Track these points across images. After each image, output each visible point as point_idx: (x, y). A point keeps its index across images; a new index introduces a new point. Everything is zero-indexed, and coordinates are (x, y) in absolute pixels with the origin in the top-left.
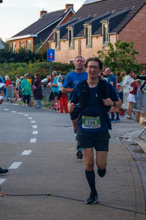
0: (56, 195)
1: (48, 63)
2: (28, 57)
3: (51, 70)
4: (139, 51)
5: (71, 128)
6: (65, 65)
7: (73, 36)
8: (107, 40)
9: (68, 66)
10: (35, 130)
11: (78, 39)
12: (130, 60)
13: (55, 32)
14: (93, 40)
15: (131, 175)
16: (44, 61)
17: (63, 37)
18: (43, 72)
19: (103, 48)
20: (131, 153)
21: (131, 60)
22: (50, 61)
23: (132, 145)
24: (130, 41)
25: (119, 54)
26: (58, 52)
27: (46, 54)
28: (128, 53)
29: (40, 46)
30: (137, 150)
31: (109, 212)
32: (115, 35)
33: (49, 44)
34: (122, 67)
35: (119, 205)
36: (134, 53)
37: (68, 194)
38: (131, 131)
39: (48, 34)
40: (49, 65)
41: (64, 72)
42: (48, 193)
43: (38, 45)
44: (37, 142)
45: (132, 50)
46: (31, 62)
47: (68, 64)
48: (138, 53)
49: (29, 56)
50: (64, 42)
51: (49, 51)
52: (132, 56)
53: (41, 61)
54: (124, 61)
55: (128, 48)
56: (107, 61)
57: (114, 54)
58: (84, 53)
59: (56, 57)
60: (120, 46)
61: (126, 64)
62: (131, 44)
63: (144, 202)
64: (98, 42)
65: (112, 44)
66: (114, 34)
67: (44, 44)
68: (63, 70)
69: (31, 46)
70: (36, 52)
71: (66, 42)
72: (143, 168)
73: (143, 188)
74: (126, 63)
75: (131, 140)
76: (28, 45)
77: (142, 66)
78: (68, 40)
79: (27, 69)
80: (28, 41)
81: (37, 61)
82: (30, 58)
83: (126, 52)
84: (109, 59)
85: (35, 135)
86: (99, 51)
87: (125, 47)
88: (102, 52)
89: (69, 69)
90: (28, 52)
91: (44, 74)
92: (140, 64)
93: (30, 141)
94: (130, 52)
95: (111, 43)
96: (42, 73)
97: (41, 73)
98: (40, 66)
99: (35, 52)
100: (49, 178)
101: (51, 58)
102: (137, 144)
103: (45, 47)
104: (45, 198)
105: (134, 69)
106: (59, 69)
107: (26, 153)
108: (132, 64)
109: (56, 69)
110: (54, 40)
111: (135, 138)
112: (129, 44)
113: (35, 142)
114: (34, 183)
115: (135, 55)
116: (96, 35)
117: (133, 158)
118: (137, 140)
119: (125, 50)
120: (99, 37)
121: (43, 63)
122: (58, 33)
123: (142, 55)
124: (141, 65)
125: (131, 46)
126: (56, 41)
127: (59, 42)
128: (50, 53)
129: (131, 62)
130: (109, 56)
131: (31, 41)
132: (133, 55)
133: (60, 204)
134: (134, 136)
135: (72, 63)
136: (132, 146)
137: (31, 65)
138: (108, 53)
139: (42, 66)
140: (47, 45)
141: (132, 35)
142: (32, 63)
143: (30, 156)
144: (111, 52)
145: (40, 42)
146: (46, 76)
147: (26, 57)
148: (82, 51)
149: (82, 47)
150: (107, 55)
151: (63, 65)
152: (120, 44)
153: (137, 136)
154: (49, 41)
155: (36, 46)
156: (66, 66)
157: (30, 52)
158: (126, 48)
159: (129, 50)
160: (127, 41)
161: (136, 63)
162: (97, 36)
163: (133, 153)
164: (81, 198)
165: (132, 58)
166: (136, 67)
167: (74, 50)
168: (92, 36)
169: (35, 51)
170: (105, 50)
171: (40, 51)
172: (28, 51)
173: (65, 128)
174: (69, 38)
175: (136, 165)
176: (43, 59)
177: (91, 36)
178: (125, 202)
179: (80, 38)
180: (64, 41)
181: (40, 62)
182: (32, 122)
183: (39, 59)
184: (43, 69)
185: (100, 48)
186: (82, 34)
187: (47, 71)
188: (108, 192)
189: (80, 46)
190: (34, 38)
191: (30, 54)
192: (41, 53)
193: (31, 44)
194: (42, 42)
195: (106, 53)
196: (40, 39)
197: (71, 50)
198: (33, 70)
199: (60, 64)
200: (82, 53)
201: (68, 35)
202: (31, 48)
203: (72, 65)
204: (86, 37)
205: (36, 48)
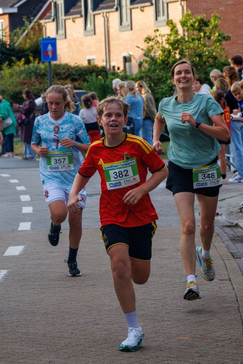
1: (42, 66)
3: (51, 80)
4: (230, 35)
6: (77, 69)
7: (91, 9)
8: (163, 15)
9: (84, 71)
10: (27, 204)
11: (103, 13)
14: (133, 16)
15: (231, 288)
16: (34, 63)
17: (72, 11)
19: (155, 31)
20: (226, 243)
21: (214, 54)
23: (228, 226)
24: (212, 14)
25: (190, 42)
26: (62, 42)
28: (209, 38)
29: (24, 31)
30: (238, 237)
32: (180, 2)
33: (42, 26)
34: (197, 68)
35: (211, 347)
36: (220, 38)
37: (106, 328)
38: (224, 199)
39: (40, 5)
40: (45, 69)
41: (76, 84)
43: (20, 29)
44: (32, 229)
45: (215, 33)
46: (8, 65)
47: (84, 67)
49: (3, 53)
50: (74, 22)
51: (45, 42)
52: (216, 44)
53: (28, 62)
54: (200, 56)
55: (208, 28)
56: (165, 57)
57: (179, 43)
58: (117, 42)
59: (59, 52)
60: (192, 26)
61: (205, 63)
62: (215, 21)
64: (143, 17)
65: (174, 21)
66: (177, 1)
67: (32, 28)
68: (74, 80)
69: (6, 33)
70: (16, 45)
71: (77, 20)
74: (204, 60)
75: (224, 217)
78: (82, 16)
81: (18, 63)
82: (4, 56)
83: (205, 36)
84: (169, 51)
85: (27, 214)
86: (148, 38)
87: (202, 26)
88: (153, 40)
89: (87, 77)
91: (35, 89)
93: (18, 228)
94: (212, 38)
95: (172, 21)
96: (30, 86)
98: (27, 74)
99: (15, 43)
101: (51, 56)
102: (237, 226)
103: (35, 34)
106: (66, 78)
107: (14, 251)
108: (217, 61)
109: (59, 77)
110: (52, 18)
111: (232, 212)
112: (209, 21)
113: (29, 229)
115: (224, 42)
116: (139, 5)
117: (231, 253)
118: (236, 216)
119: (202, 34)
120: (145, 9)
121: (31, 67)
123: (238, 42)
125: (213, 24)
126: (56, 19)
127: (63, 21)
128: (48, 46)
129: (215, 58)
130: (170, 47)
131: (5, 22)
132: (219, 42)
134: (231, 210)
135: (92, 64)
136: (228, 230)
137: (6, 71)
138: (166, 40)
139: (30, 73)
140: (39, 28)
141: (214, 1)
142: (8, 69)
143: (21, 258)
144: (172, 38)
145: (22, 24)
146: (39, 93)
148: (111, 39)
149: (111, 31)
150: (164, 44)
151: (74, 68)
152: (191, 21)
153: (237, 209)
154: (42, 22)
155: (15, 31)
156: (81, 70)
157: (3, 44)
158: (204, 28)
159: (210, 33)
161: (226, 59)
162: (141, 7)
163: (230, 243)
165: (217, 49)
167: (94, 37)
168: (132, 6)
169: (15, 41)
170: (160, 35)
171: (25, 41)
174: (83, 13)
175: (239, 266)
176: (31, 58)
177: (129, 6)
178: (222, 341)
179: (106, 13)
180: (73, 18)
181: (25, 64)
182: (19, 188)
183: (23, 59)
184: (33, 79)
185: (150, 31)
186: (111, 4)
187: (40, 83)
188: (187, 322)
189: (108, 28)
190: (11, 15)
191: (4, 49)
192: (28, 46)
193: (4, 28)
194: (26, 23)
195: (162, 42)
196: (23, 17)
197: (89, 37)
198: (12, 83)
199: (66, 67)
200: (112, 43)
201: (80, 7)
202: (5, 36)
203: (93, 68)
204: (119, 9)
205: (15, 35)
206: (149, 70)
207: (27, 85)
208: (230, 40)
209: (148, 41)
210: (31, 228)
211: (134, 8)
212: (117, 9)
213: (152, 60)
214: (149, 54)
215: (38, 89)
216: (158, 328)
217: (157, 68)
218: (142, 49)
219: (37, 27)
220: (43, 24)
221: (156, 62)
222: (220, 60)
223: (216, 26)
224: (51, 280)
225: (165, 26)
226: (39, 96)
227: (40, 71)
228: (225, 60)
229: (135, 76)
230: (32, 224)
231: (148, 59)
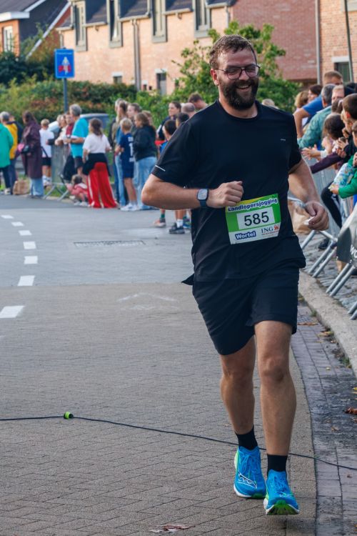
0: (89, 417)
1: (57, 84)
2: (7, 70)
3: (66, 101)
4: (285, 49)
5: (120, 245)
6: (100, 87)
7: (119, 15)
8: (206, 23)
9: (109, 90)
10: (31, 253)
11: (133, 20)
12: (263, 72)
13: (74, 4)
14: (170, 24)
16: (48, 80)
17: (95, 17)
18: (45, 106)
19: (194, 42)
21: (266, 71)
22: (63, 80)
24: (264, 24)
26: (82, 55)
27: (52, 60)
29: (37, 41)
31: (222, 456)
32: (226, 8)
33: (59, 36)
36: (273, 52)
37: (117, 412)
39: (57, 9)
40: (61, 88)
41: (99, 106)
42: (68, 414)
43: (32, 38)
44: (36, 284)
45: (267, 46)
46: (16, 82)
47: (108, 85)
48: (284, 52)
49: (11, 67)
50: (97, 30)
51: (60, 54)
52: (268, 60)
53: (41, 79)
55: (257, 40)
56: (206, 75)
58: (149, 56)
59: (77, 67)
62: (267, 32)
63: (309, 427)
64: (181, 27)
65: (218, 31)
66: (222, 7)
67: (47, 37)
68: (96, 101)
69: (15, 43)
70: (27, 58)
71: (101, 29)
72: (305, 342)
73: (305, 392)
76: (7, 39)
77: (293, 86)
78: (106, 24)
79: (5, 100)
80: (6, 28)
81: (30, 80)
82: (12, 71)
85: (31, 266)
86: (185, 51)
88: (191, 53)
89: (111, 98)
90: (6, 58)
91: (48, 111)
92: (290, 81)
93: (17, 283)
94: (263, 52)
95: (215, 31)
97: (40, 109)
98: (39, 93)
99: (25, 56)
100: (69, 375)
101: (67, 71)
103: (50, 44)
104: (61, 426)
105: (274, 92)
106: (87, 99)
107: (12, 312)
108: (268, 80)
109: (78, 97)
110: (71, 26)
112: (259, 32)
113: (31, 285)
114: (30, 387)
115: (278, 58)
116: (177, 11)
120: (184, 16)
121: (45, 85)
122: (82, 8)
123: (295, 57)
124: (293, 83)
125: (265, 34)
127: (85, 29)
128: (63, 59)
129: (268, 77)
131: (13, 29)
132: (272, 58)
133: (100, 440)
135: (118, 82)
137: (14, 89)
139: (43, 92)
140: (54, 38)
141: (267, 7)
142: (17, 86)
143: (18, 321)
145: (35, 32)
146: (53, 116)
147: (3, 71)
148: (142, 51)
149: (143, 42)
150: (205, 59)
151: (95, 87)
152: (238, 31)
154: (59, 29)
155: (26, 41)
156: (105, 89)
157: (12, 56)
159: (261, 45)
160: (255, 22)
161: (279, 78)
162: (179, 14)
164: (150, 421)
165: (269, 66)
166: (280, 89)
167: (122, 49)
168: (169, 12)
169: (25, 53)
170: (200, 48)
171: (38, 53)
172: (7, 54)
173: (106, 246)
174: (109, 20)
177: (164, 12)
179: (137, 20)
180: (96, 26)
181: (37, 81)
182: (23, 233)
183: (35, 75)
184: (47, 99)
185: (189, 43)
186: (142, 9)
187: (56, 105)
189: (139, 38)
190: (21, 21)
191: (12, 63)
192: (41, 59)
193: (13, 36)
194: (40, 31)
195: (203, 56)
196: (36, 23)
197: (116, 50)
198: (22, 103)
199: (88, 85)
200: (143, 57)
201: (105, 12)
202: (14, 47)
203: (119, 87)
204: (152, 16)
205: (26, 45)
206: (187, 90)
207: (39, 107)
208: (284, 55)
209: (185, 54)
210: (34, 283)
211: (170, 15)
212: (149, 16)
213: (189, 79)
214: (187, 71)
215: (52, 112)
216: (182, 413)
217: (196, 88)
218: (179, 64)
219: (52, 36)
220: (60, 32)
221: (195, 81)
222: (272, 78)
223: (268, 38)
224: (52, 349)
225: (206, 37)
226: (55, 120)
227: (56, 90)
228: (279, 80)
229: (170, 98)
230: (35, 278)
231: (185, 77)
